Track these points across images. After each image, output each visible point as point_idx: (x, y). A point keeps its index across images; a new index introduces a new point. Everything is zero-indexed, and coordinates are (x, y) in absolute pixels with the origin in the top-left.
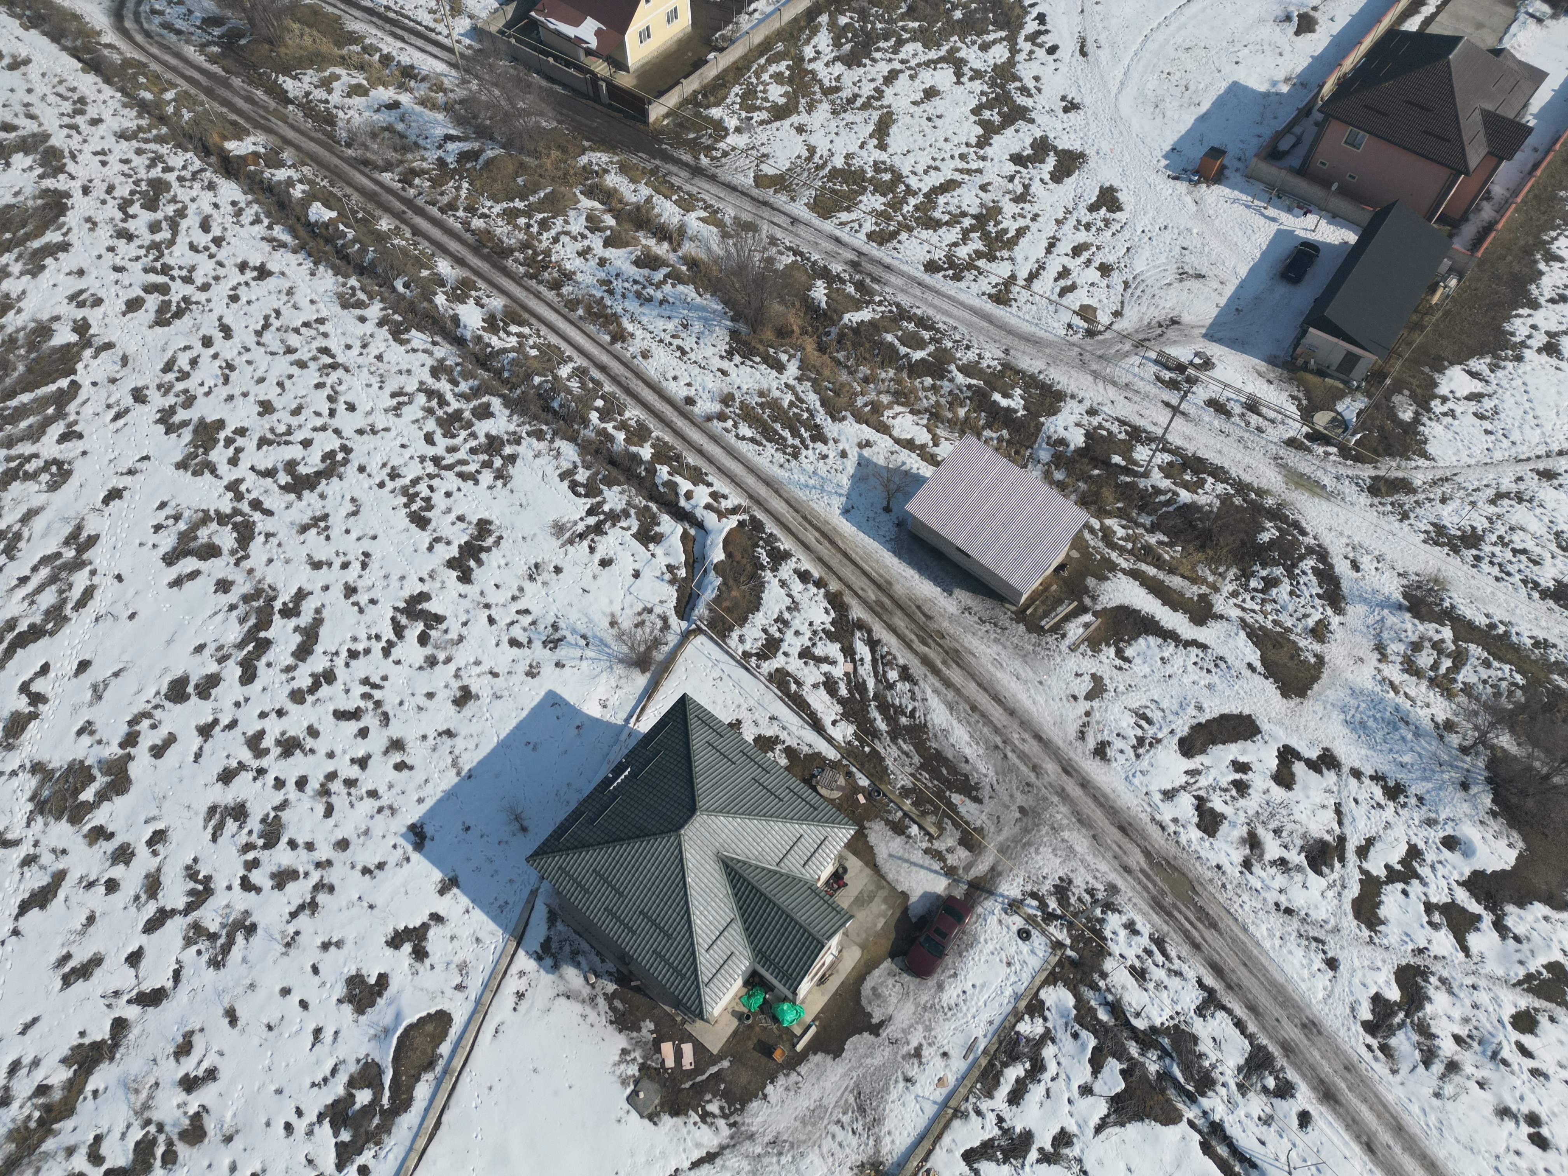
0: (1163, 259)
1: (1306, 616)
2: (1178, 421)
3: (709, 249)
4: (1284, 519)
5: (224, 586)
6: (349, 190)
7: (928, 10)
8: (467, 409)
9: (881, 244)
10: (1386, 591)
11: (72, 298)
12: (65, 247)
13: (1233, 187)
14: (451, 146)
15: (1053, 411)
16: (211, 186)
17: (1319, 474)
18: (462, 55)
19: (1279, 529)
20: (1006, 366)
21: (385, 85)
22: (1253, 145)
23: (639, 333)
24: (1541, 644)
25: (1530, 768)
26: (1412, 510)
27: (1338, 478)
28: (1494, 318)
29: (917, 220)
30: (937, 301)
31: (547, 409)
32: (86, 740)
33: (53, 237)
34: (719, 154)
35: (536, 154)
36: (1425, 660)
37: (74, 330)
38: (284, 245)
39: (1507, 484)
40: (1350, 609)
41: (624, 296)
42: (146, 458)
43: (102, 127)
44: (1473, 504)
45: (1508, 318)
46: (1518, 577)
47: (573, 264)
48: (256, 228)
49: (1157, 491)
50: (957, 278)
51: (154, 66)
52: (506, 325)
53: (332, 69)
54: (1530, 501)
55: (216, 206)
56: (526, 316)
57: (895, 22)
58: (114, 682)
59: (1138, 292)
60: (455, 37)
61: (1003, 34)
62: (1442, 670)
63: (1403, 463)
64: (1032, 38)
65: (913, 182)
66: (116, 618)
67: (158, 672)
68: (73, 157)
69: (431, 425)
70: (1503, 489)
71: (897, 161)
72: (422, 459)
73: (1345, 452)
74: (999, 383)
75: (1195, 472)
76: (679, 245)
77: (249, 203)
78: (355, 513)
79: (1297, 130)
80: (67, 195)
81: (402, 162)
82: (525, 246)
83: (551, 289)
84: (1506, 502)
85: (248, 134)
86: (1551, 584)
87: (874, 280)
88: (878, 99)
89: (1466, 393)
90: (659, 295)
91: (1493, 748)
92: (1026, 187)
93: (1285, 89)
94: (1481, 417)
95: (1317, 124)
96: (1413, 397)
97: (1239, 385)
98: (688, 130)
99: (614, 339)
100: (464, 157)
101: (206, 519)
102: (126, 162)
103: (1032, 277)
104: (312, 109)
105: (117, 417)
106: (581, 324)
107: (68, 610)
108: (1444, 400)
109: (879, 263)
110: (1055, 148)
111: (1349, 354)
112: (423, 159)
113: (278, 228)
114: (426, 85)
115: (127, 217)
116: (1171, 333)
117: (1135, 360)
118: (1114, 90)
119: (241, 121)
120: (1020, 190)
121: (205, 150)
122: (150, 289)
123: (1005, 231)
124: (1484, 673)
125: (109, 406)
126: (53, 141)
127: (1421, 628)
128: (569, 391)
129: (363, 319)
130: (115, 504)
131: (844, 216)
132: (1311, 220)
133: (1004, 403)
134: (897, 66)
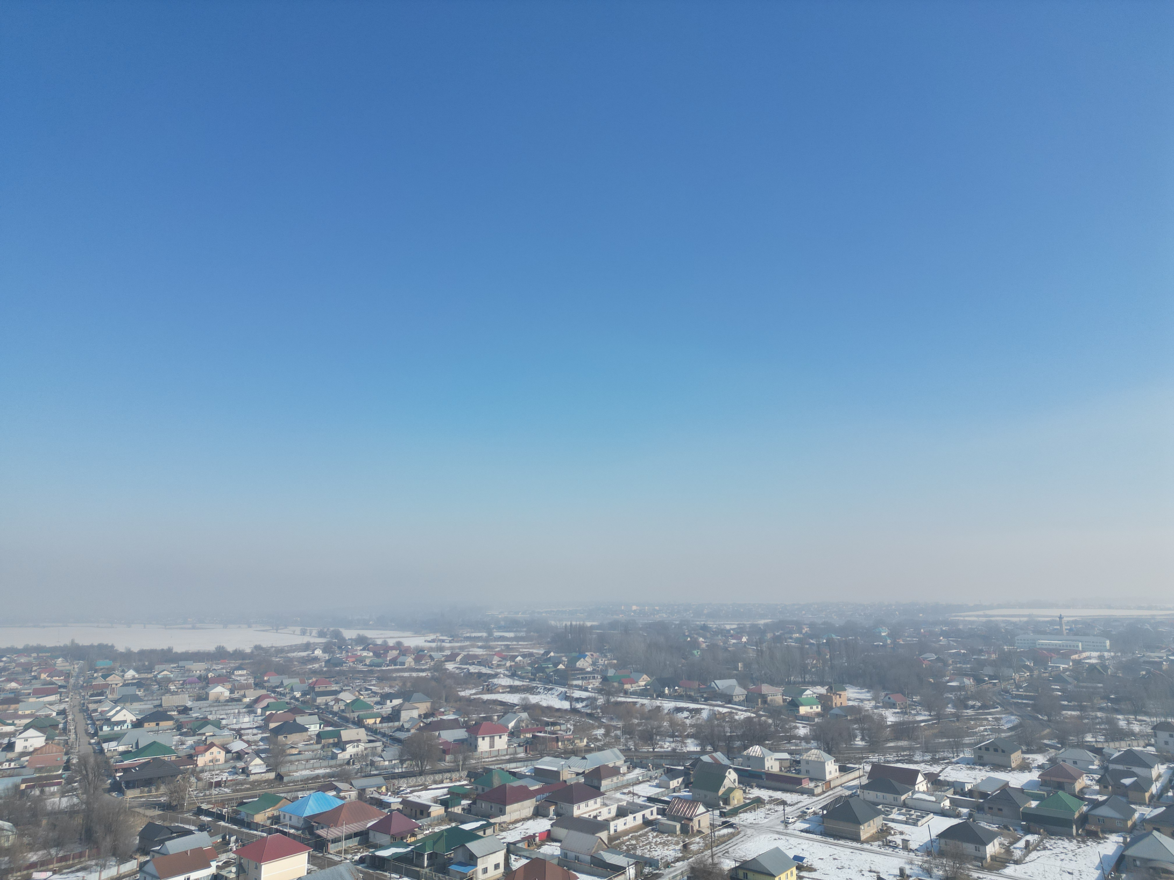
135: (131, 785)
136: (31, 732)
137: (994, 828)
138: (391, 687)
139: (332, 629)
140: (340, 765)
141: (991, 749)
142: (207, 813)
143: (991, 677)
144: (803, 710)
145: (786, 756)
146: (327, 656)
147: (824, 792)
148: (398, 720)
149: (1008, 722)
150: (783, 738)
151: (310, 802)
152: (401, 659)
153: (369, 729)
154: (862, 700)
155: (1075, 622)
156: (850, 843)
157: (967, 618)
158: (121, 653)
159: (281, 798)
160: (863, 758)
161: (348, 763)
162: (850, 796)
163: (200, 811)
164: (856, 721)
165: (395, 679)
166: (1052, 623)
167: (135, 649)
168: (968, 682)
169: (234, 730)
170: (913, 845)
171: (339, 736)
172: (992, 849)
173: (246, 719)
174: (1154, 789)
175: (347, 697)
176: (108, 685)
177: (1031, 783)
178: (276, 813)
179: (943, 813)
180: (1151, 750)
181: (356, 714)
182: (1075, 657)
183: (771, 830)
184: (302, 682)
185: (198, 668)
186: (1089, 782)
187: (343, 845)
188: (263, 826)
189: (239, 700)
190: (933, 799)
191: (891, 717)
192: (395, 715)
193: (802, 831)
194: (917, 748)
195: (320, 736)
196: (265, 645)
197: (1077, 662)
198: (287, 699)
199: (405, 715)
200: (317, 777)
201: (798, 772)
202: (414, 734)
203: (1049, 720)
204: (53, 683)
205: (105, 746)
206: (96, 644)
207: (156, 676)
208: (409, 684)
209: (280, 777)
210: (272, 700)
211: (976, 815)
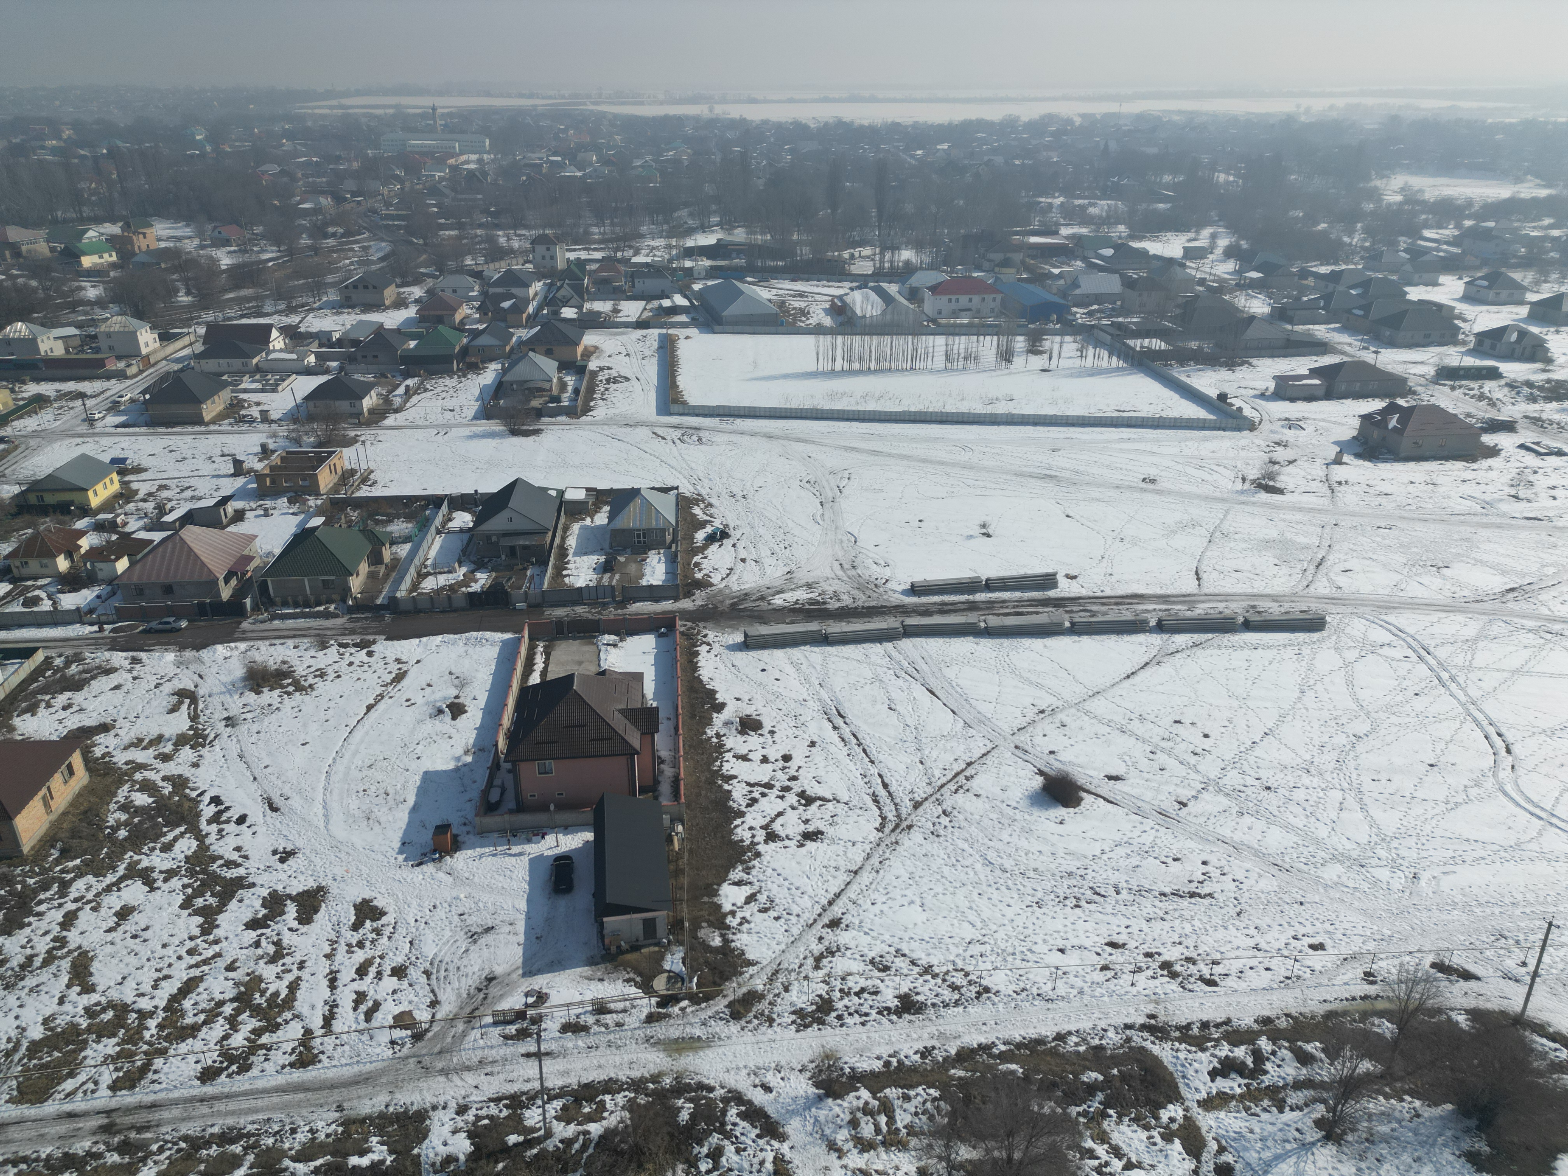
0: (448, 933)
1: (762, 1163)
2: (547, 1063)
4: (688, 1088)
7: (86, 844)
9: (132, 1087)
10: (802, 1093)
13: (473, 847)
15: (423, 1135)
17: (688, 1029)
19: (690, 1100)
20: (347, 1123)
22: (469, 810)
24: (925, 1053)
25: (995, 1161)
26: (772, 1012)
27: (704, 1024)
28: (723, 837)
29: (167, 1038)
30: (232, 1106)
36: (867, 1130)
39: (817, 949)
40: (789, 1129)
44: (806, 978)
45: (731, 832)
46: (874, 1012)
49: (568, 1142)
50: (245, 1068)
54: (839, 950)
57: (51, 869)
59: (442, 973)
61: (182, 829)
62: (884, 1129)
63: (740, 979)
64: (215, 819)
65: (145, 1004)
70: (817, 953)
71: (114, 995)
73: (695, 1000)
74: (349, 1144)
75: (590, 1100)
79: (497, 782)
84: (825, 961)
86: (896, 1002)
87: (140, 1129)
88: (61, 948)
89: (743, 900)
91: (961, 1166)
92: (278, 944)
93: (469, 759)
94: (764, 910)
95: (509, 771)
96: (711, 925)
97: (578, 998)
103: (328, 1021)
108: (733, 913)
109: (141, 1107)
110: (290, 897)
111: (645, 921)
116: (494, 991)
117: (475, 1034)
118: (321, 825)
120: (271, 949)
123: (276, 994)
124: (911, 1107)
127: (845, 1104)
131: (69, 1085)
132: (550, 839)
133: (364, 1162)
134: (73, 907)
137: (370, 378)
141: (360, 287)
143: (354, 194)
144: (87, 261)
145: (72, 331)
147: (141, 372)
149: (378, 250)
150: (61, 307)
154: (179, 239)
155: (450, 115)
156: (189, 429)
157: (317, 111)
160: (192, 319)
162: (181, 370)
164: (175, 269)
166: (423, 116)
168: (326, 201)
170: (274, 415)
172: (368, 402)
174: (531, 309)
177: (408, 321)
179: (308, 372)
180: (529, 266)
182: (452, 161)
183: (67, 434)
186: (469, 311)
190: (294, 356)
191: (225, 259)
193: (117, 426)
194: (267, 297)
197: (455, 169)
201: (97, 350)
203: (425, 244)
211: (348, 367)
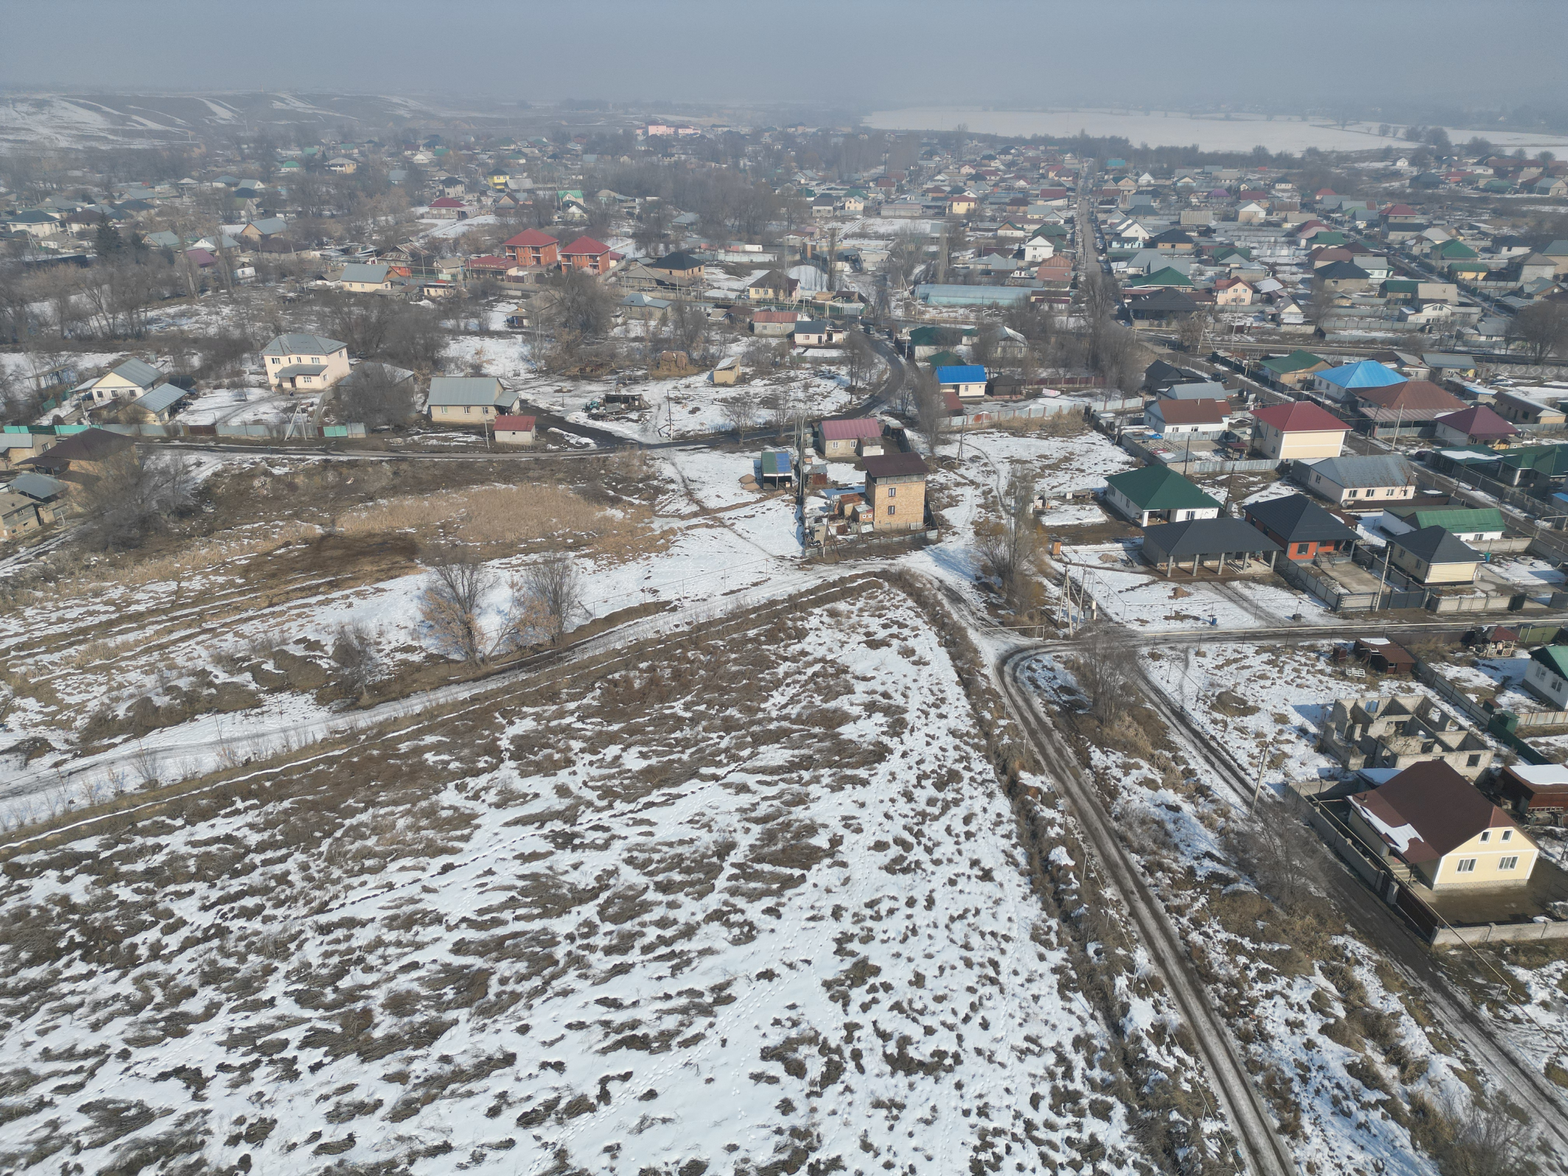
3: (1449, 1106)
5: (786, 1107)
6: (1095, 851)
8: (1088, 1097)
11: (845, 818)
12: (864, 783)
14: (1207, 862)
16: (991, 795)
18: (1260, 799)
21: (1176, 790)
23: (1316, 1141)
31: (1169, 1151)
32: (606, 1159)
33: (862, 773)
34: (1508, 1016)
35: (1289, 910)
37: (830, 840)
38: (1016, 864)
41: (1317, 1092)
42: (808, 962)
43: (944, 721)
47: (1276, 1027)
48: (1004, 841)
51: (1006, 700)
52: (1174, 1044)
53: (1138, 760)
55: (985, 810)
56: (1198, 1047)
58: (658, 1126)
60: (1262, 783)
66: (698, 1073)
67: (691, 1143)
68: (912, 730)
69: (1044, 1089)
72: (1017, 1115)
76: (1412, 1080)
77: (1010, 821)
78: (928, 1122)
80: (891, 752)
81: (1155, 853)
82: (1232, 983)
83: (1239, 1038)
85: (1042, 773)
90: (1361, 1116)
98: (1478, 973)
99: (1284, 1129)
100: (1214, 877)
101: (812, 1040)
102: (943, 750)
104: (1103, 780)
105: (813, 919)
106: (1254, 1091)
107: (674, 1043)
112: (1176, 860)
113: (1020, 849)
114: (1214, 807)
115: (919, 785)
119: (1043, 763)
121: (1003, 769)
122: (899, 841)
125: (812, 907)
126: (907, 716)
128: (1203, 1150)
129: (1042, 958)
130: (764, 982)
135: (1140, 314)
136: (1040, 240)
138: (1514, 226)
139: (1430, 127)
140: (1409, 331)
142: (1224, 362)
146: (1415, 171)
148: (1516, 278)
151: (1359, 371)
152: (1544, 182)
153: (1463, 287)
158: (1136, 150)
159: (1320, 360)
161: (1422, 330)
163: (1215, 358)
165: (1524, 215)
167: (1153, 146)
169: (1267, 264)
171: (1415, 291)
173: (1285, 252)
175: (1437, 236)
176: (1118, 192)
178: (1309, 377)
181: (1446, 263)
184: (1371, 207)
185: (1228, 177)
187: (1397, 433)
188: (1291, 389)
189: (1278, 225)
192: (1513, 270)
195: (1385, 287)
196: (1323, 148)
198: (1345, 230)
199: (1528, 273)
200: (1373, 341)
202: (1540, 305)
204: (1061, 185)
205: (1114, 265)
206: (1108, 137)
207: (1175, 184)
208: (1548, 225)
209: (1320, 334)
210: (1323, 229)
